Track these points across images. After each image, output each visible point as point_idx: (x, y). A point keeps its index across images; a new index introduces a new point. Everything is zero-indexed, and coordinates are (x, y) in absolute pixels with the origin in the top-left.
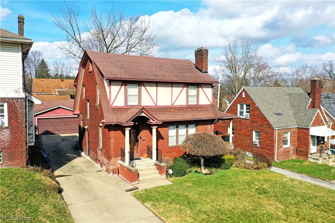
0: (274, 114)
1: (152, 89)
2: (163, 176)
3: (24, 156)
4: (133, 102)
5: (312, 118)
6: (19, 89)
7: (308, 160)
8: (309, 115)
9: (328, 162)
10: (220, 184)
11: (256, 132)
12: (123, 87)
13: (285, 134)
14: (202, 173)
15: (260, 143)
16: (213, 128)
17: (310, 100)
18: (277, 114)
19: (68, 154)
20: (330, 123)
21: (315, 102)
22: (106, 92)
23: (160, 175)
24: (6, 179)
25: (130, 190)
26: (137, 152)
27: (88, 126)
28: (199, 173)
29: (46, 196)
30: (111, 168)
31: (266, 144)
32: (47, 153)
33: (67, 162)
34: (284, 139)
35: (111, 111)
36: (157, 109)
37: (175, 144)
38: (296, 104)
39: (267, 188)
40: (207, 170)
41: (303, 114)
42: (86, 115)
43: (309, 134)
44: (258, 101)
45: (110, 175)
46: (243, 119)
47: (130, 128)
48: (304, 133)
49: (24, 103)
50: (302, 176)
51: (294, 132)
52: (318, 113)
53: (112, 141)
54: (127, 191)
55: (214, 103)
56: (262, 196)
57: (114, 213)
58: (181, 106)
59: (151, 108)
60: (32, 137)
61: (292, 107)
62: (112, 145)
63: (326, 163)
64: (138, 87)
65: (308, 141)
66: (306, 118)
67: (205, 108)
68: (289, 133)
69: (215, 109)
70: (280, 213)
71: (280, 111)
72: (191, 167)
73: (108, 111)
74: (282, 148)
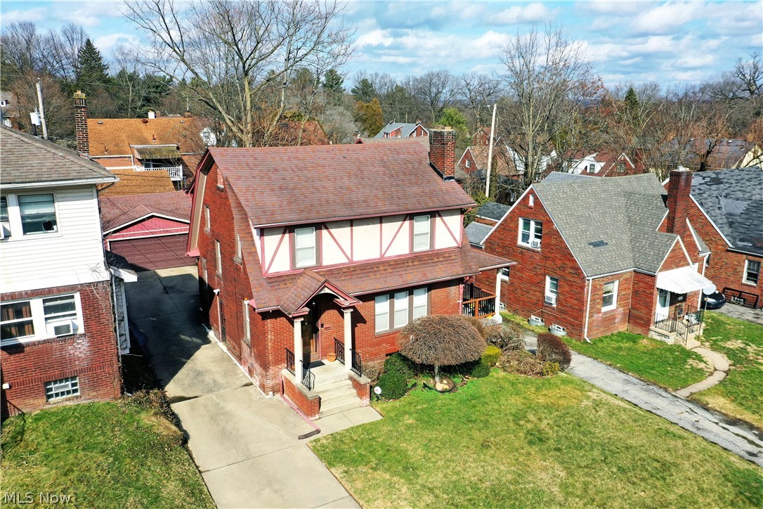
0: (590, 244)
1: (342, 233)
2: (365, 401)
3: (116, 380)
4: (306, 260)
5: (664, 253)
6: (98, 266)
7: (650, 336)
8: (659, 246)
9: (685, 342)
10: (464, 420)
11: (552, 279)
12: (287, 235)
13: (608, 285)
14: (437, 390)
15: (557, 300)
16: (462, 291)
17: (665, 212)
18: (596, 245)
19: (183, 337)
20: (705, 254)
21: (674, 218)
22: (254, 245)
23: (359, 399)
24: (96, 434)
25: (306, 436)
26: (316, 351)
27: (220, 289)
28: (430, 388)
29: (166, 462)
30: (270, 383)
31: (569, 305)
32: (142, 331)
33: (184, 360)
34: (604, 295)
35: (265, 283)
36: (352, 269)
37: (388, 328)
38: (637, 219)
39: (546, 429)
40: (445, 382)
41: (648, 242)
42: (215, 267)
43: (654, 285)
44: (559, 217)
45: (268, 397)
46: (528, 249)
47: (302, 319)
48: (646, 283)
49: (109, 289)
50: (626, 380)
51: (626, 280)
52: (678, 242)
53: (269, 337)
54: (300, 438)
55: (464, 243)
56: (534, 450)
57: (281, 491)
58: (398, 256)
59: (341, 269)
60: (126, 340)
61: (629, 224)
62: (270, 344)
63: (682, 344)
64: (314, 232)
65: (653, 299)
66: (652, 253)
67: (447, 255)
68: (617, 283)
69: (466, 256)
70: (556, 489)
71: (602, 236)
72: (416, 375)
73: (261, 285)
74: (600, 312)
